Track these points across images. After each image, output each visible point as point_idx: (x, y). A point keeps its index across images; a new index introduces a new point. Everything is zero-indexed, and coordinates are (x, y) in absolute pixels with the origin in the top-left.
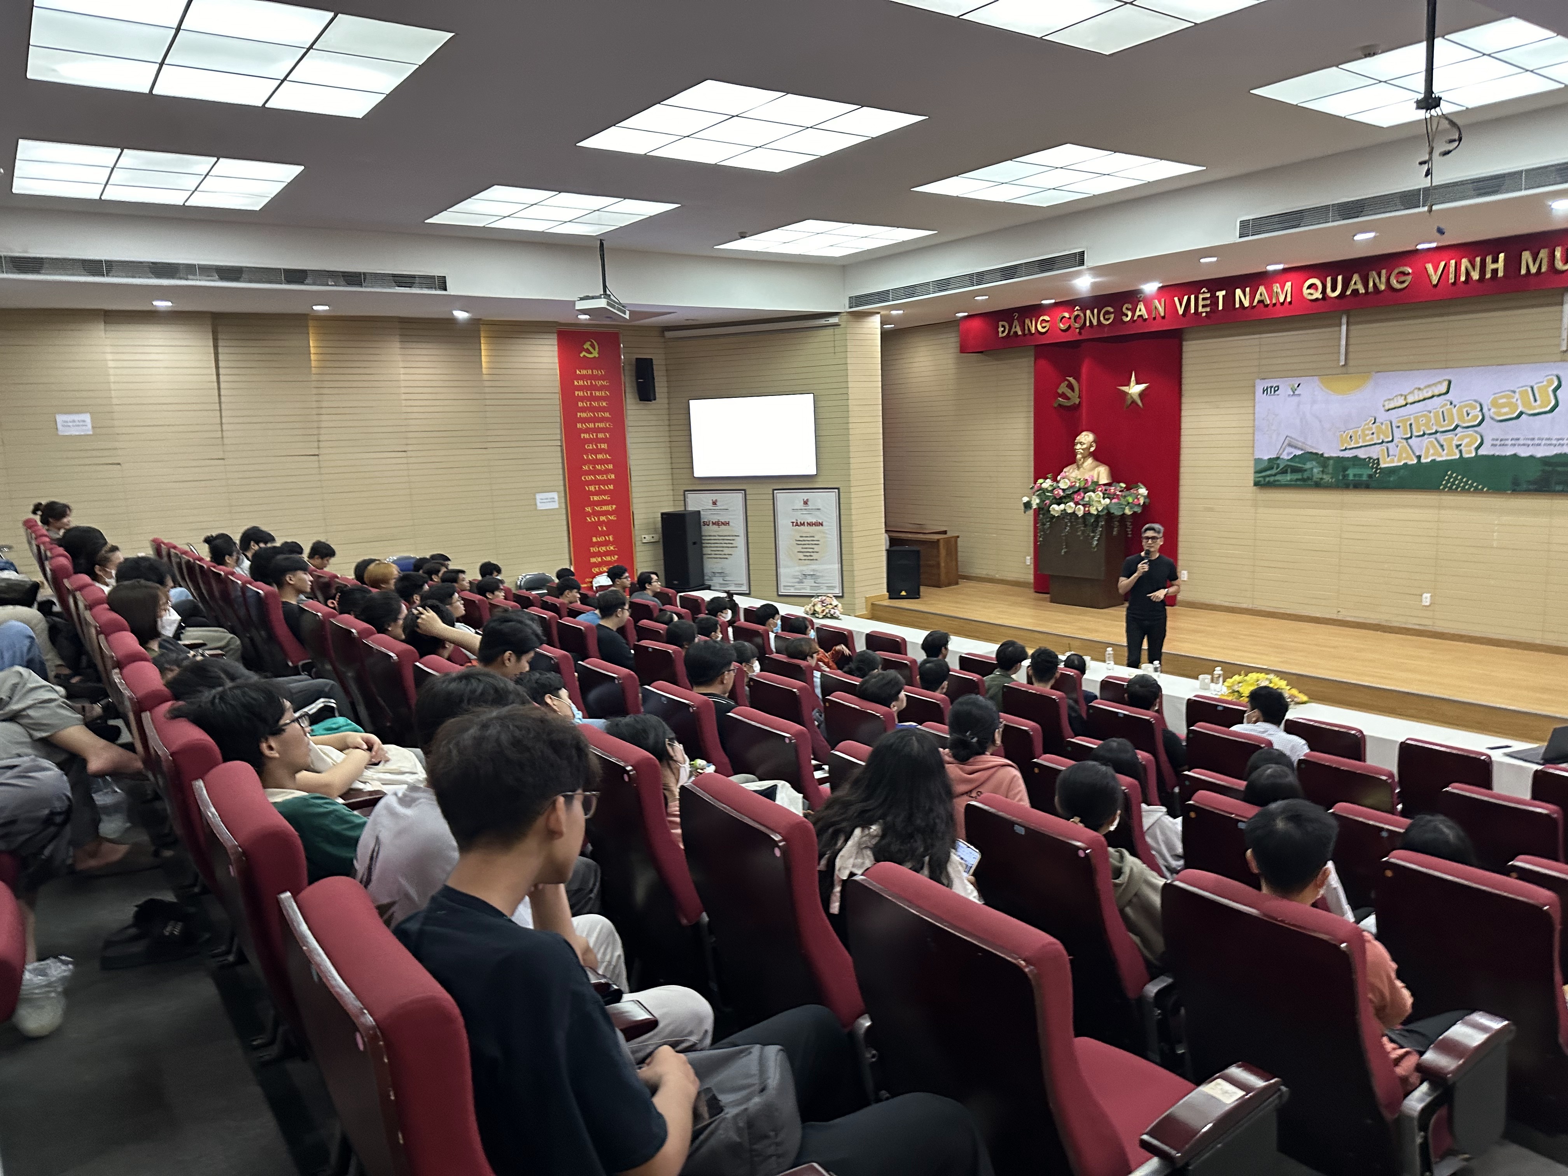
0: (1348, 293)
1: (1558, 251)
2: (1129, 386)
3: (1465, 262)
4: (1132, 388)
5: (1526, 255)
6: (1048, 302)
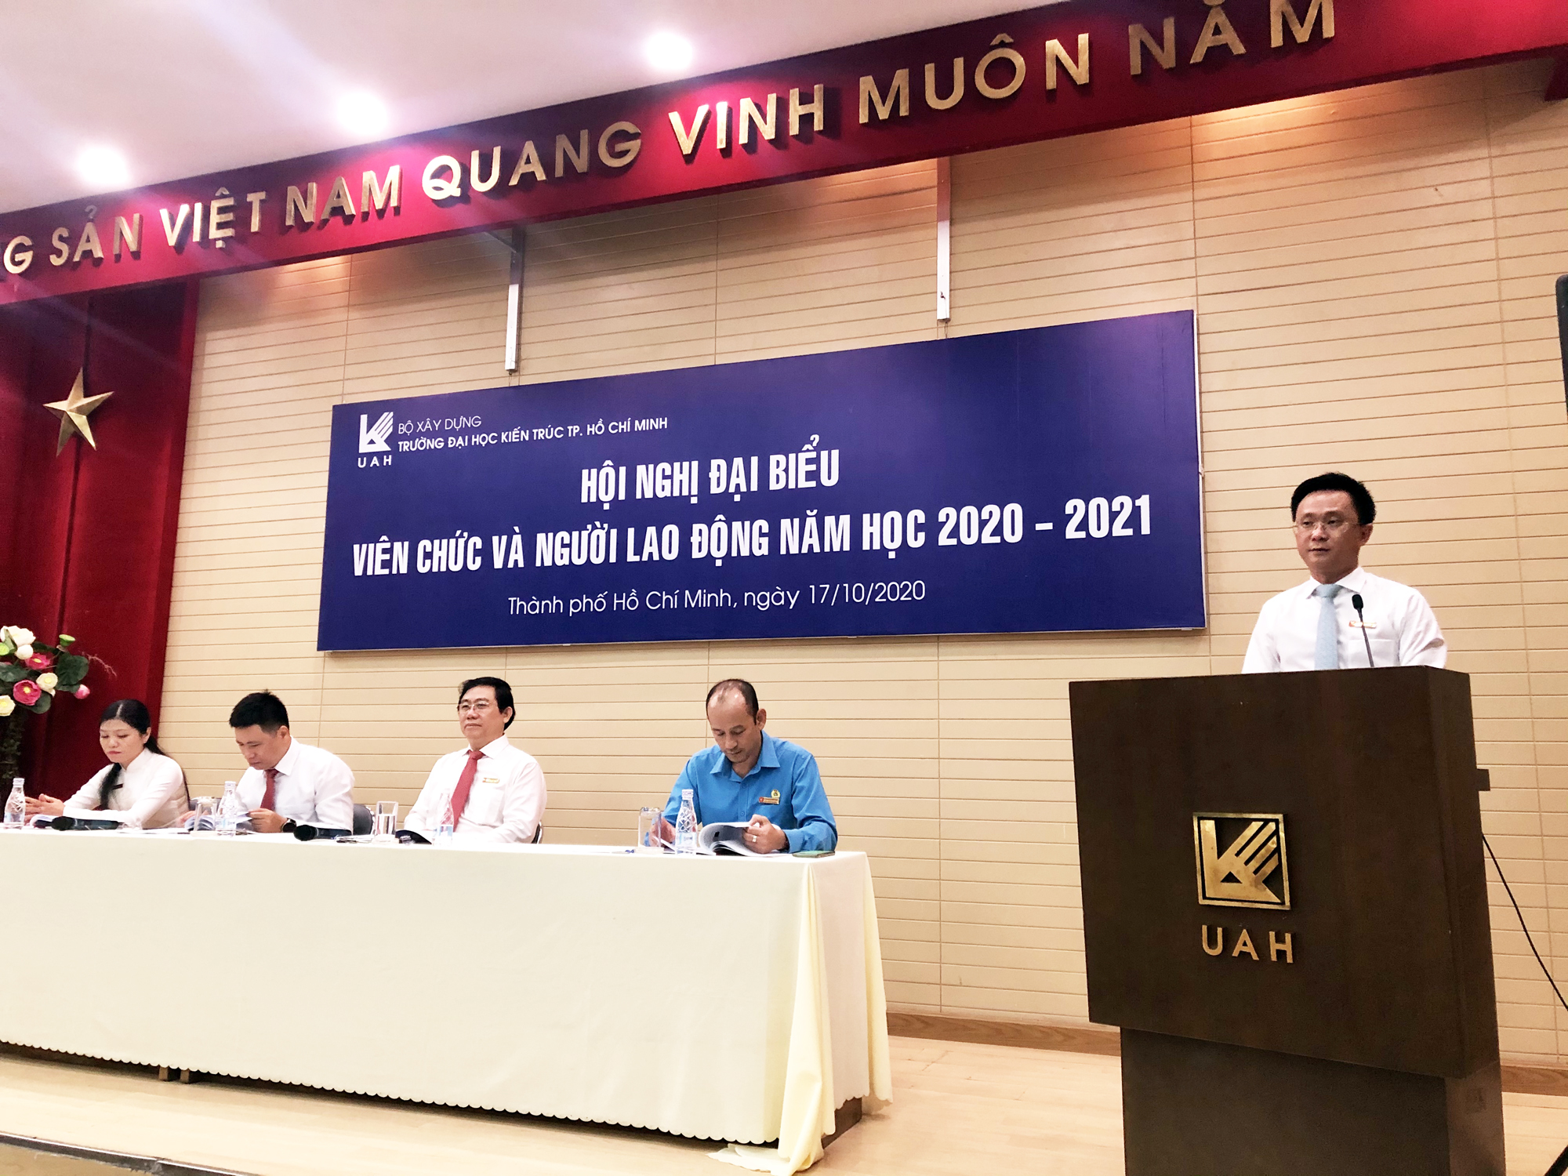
0: (514, 181)
1: (930, 71)
2: (69, 400)
3: (745, 106)
4: (72, 402)
5: (866, 82)
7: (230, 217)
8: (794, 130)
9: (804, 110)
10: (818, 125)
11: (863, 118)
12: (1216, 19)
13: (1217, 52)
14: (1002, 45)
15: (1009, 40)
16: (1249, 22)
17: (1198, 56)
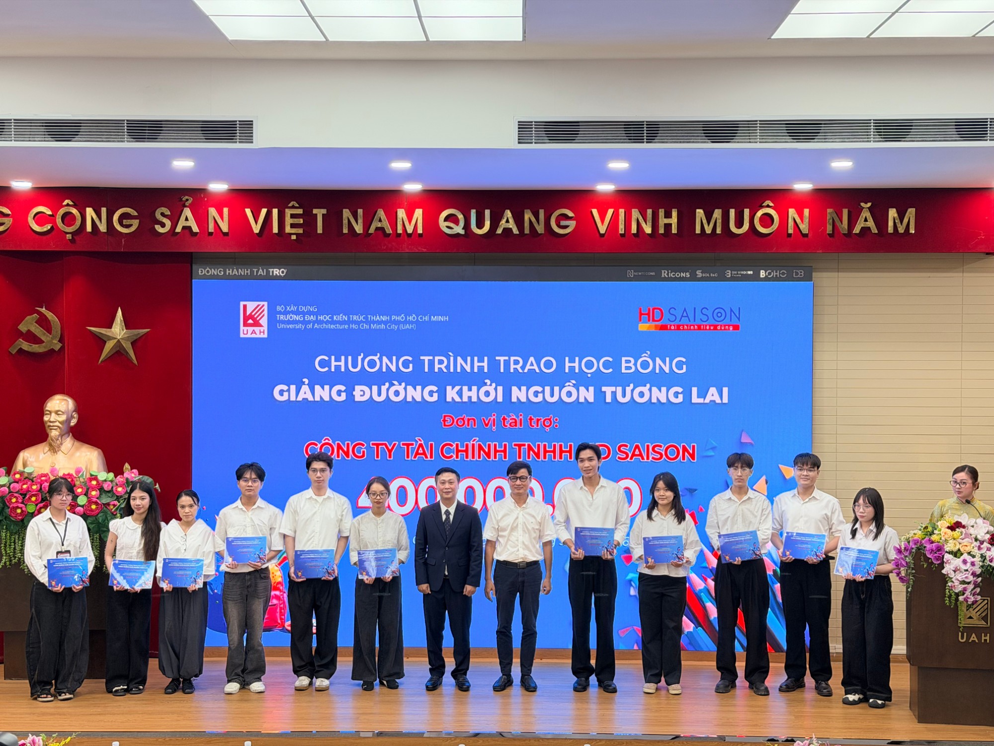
0: (499, 231)
1: (732, 212)
2: (113, 329)
3: (635, 213)
4: (118, 330)
5: (700, 213)
6: (22, 185)
7: (300, 221)
8: (661, 231)
9: (667, 221)
10: (674, 230)
11: (698, 231)
12: (866, 214)
13: (866, 230)
14: (768, 206)
15: (771, 204)
16: (881, 219)
17: (857, 230)
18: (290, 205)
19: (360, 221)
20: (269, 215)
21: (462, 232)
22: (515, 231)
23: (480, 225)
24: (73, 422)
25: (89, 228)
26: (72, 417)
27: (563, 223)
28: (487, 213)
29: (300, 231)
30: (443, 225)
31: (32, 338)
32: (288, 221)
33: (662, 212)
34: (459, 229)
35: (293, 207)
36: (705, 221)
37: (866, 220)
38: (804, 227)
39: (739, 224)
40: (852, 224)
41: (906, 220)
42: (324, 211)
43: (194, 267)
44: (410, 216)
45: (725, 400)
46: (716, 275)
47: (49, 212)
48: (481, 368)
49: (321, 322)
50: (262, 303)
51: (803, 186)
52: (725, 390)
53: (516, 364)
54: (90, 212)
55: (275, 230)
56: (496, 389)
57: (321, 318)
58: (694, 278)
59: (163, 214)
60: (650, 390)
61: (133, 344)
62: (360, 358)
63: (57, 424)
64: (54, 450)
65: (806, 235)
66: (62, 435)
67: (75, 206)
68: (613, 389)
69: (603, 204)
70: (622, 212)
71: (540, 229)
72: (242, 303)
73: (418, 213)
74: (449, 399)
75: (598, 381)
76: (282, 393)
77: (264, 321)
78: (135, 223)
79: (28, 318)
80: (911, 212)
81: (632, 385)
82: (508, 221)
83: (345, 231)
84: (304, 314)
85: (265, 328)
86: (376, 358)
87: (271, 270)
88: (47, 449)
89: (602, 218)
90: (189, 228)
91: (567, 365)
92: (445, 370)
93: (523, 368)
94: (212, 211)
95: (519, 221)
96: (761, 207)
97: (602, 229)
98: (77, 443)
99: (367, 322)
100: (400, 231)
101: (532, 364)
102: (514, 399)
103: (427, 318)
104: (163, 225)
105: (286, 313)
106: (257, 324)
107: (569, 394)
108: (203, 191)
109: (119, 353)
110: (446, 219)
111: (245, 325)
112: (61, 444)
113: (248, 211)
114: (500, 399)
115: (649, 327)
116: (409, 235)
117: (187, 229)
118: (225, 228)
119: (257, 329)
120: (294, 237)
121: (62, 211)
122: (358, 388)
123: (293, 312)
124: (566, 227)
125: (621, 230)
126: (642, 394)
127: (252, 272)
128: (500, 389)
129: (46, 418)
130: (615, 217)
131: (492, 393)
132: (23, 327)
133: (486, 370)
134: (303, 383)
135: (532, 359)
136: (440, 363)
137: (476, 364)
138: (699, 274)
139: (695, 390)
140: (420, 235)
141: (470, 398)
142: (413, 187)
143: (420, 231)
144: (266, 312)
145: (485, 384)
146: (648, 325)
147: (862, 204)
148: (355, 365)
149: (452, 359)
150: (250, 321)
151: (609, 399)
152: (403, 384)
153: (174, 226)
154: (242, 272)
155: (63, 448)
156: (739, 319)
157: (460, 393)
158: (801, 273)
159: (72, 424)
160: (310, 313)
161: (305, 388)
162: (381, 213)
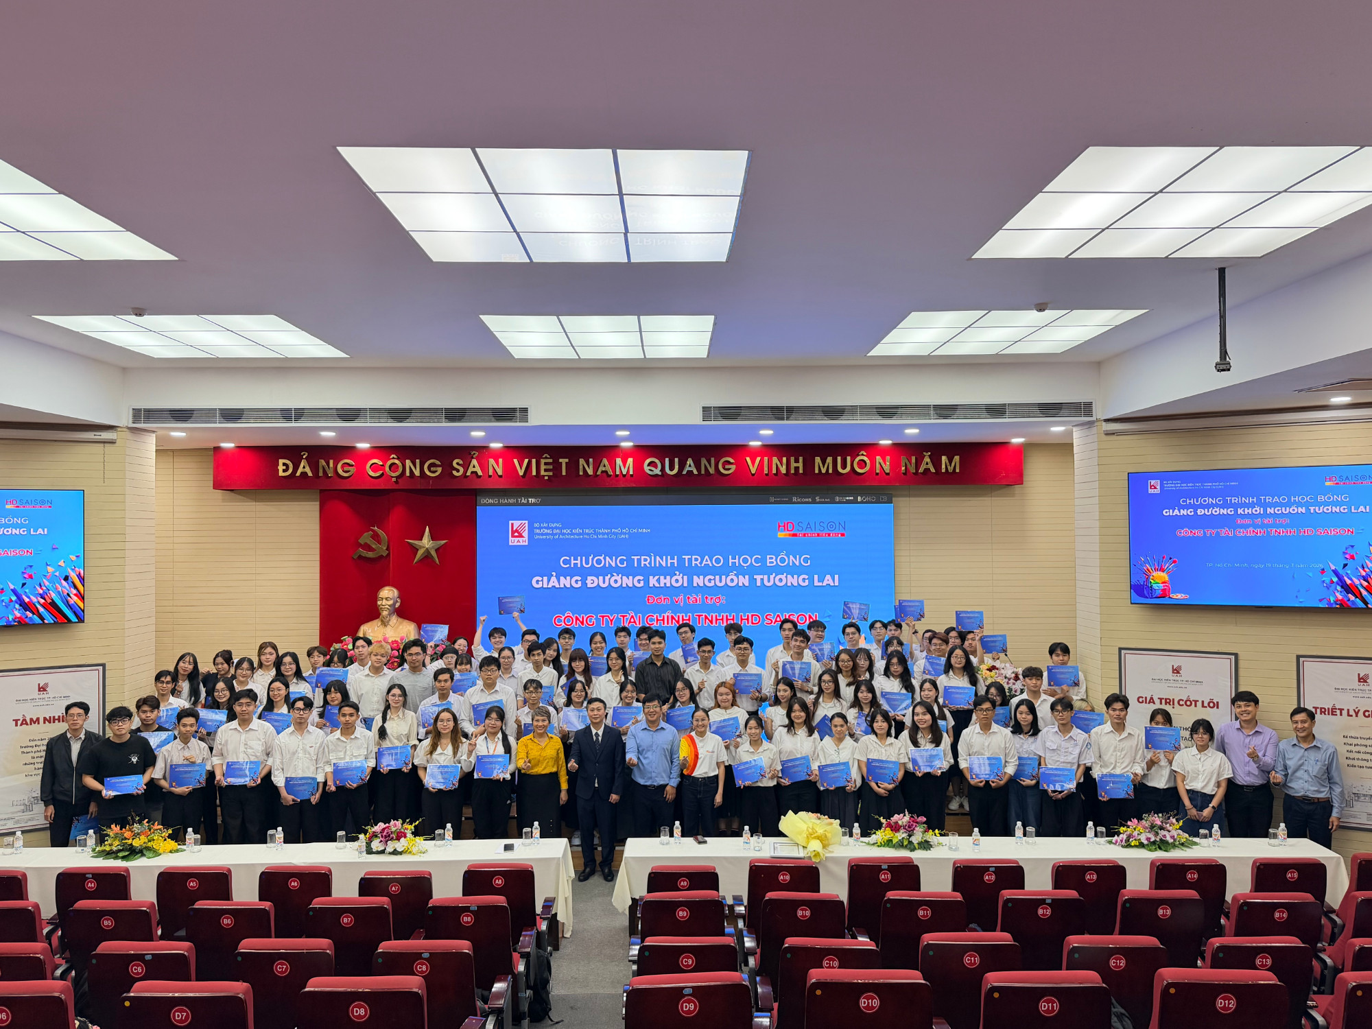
0: (684, 473)
1: (839, 459)
2: (423, 541)
3: (775, 460)
4: (426, 543)
5: (818, 460)
6: (363, 446)
7: (551, 467)
8: (793, 471)
9: (796, 465)
10: (801, 471)
11: (817, 471)
12: (927, 459)
13: (927, 470)
14: (863, 455)
15: (865, 454)
16: (936, 463)
17: (921, 470)
18: (544, 456)
19: (591, 466)
20: (529, 463)
21: (660, 473)
22: (695, 472)
23: (672, 468)
24: (398, 605)
25: (408, 474)
26: (397, 601)
27: (727, 467)
28: (676, 460)
29: (551, 474)
30: (646, 468)
31: (368, 547)
32: (543, 467)
33: (792, 459)
34: (657, 471)
35: (546, 458)
36: (821, 465)
37: (927, 464)
38: (887, 468)
39: (844, 467)
40: (917, 467)
41: (953, 464)
42: (567, 460)
43: (478, 498)
44: (624, 463)
45: (837, 584)
46: (829, 500)
47: (381, 464)
48: (672, 564)
49: (564, 534)
50: (524, 522)
51: (886, 442)
52: (836, 577)
53: (696, 561)
54: (408, 462)
55: (534, 473)
56: (683, 578)
57: (565, 531)
58: (814, 502)
59: (458, 464)
60: (786, 577)
61: (437, 550)
62: (590, 558)
63: (387, 606)
64: (385, 624)
65: (888, 474)
66: (390, 614)
67: (398, 459)
68: (762, 577)
69: (754, 453)
70: (766, 459)
71: (712, 471)
72: (511, 522)
73: (630, 461)
74: (651, 585)
75: (750, 572)
76: (538, 582)
77: (525, 534)
78: (439, 470)
79: (365, 534)
80: (957, 458)
81: (774, 574)
82: (690, 465)
83: (581, 473)
84: (552, 528)
85: (526, 538)
86: (601, 558)
87: (530, 499)
88: (380, 623)
89: (753, 463)
90: (476, 473)
91: (731, 561)
92: (648, 566)
93: (701, 563)
94: (492, 461)
95: (698, 467)
96: (859, 455)
97: (753, 471)
98: (400, 620)
99: (595, 533)
100: (618, 473)
101: (707, 561)
102: (695, 585)
103: (635, 531)
104: (458, 471)
105: (540, 528)
106: (521, 536)
107: (732, 580)
108: (486, 448)
109: (427, 557)
110: (648, 465)
111: (513, 536)
112: (390, 620)
113: (516, 461)
114: (685, 585)
115: (785, 535)
116: (624, 476)
117: (475, 473)
118: (500, 472)
119: (520, 539)
120: (546, 478)
121: (389, 463)
122: (589, 578)
123: (545, 528)
124: (729, 469)
125: (766, 471)
126: (781, 580)
127: (517, 501)
128: (685, 577)
129: (379, 603)
130: (762, 462)
131: (680, 580)
132: (362, 541)
133: (676, 565)
134: (552, 575)
135: (707, 557)
136: (645, 561)
137: (669, 561)
138: (817, 499)
139: (816, 577)
140: (632, 476)
141: (665, 584)
142: (627, 445)
143: (631, 473)
144: (527, 528)
145: (676, 575)
146: (784, 533)
147: (924, 453)
148: (587, 563)
149: (653, 557)
150: (516, 534)
151: (758, 584)
152: (620, 575)
153: (465, 472)
154: (511, 501)
155: (390, 623)
156: (844, 529)
157: (658, 581)
158: (885, 498)
159: (397, 606)
160: (556, 528)
161: (554, 579)
162: (605, 461)
